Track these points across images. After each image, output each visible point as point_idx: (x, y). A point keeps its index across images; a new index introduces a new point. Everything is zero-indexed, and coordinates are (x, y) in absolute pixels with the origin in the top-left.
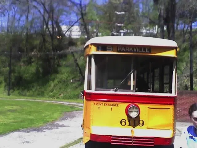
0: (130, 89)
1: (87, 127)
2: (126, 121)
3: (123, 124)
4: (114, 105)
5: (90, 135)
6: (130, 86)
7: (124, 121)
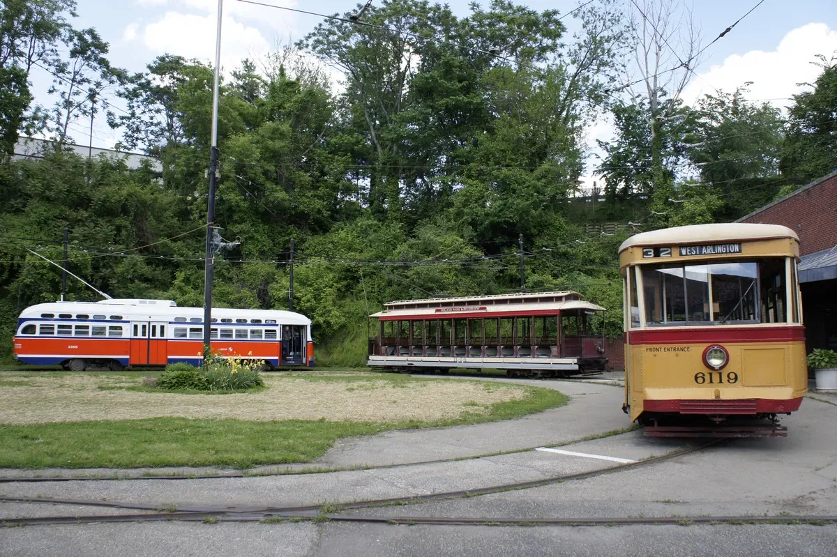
0: (708, 319)
1: (634, 391)
2: (704, 375)
3: (700, 380)
4: (682, 350)
5: (642, 403)
6: (708, 315)
7: (701, 375)
